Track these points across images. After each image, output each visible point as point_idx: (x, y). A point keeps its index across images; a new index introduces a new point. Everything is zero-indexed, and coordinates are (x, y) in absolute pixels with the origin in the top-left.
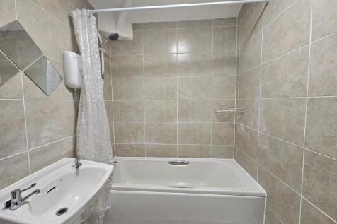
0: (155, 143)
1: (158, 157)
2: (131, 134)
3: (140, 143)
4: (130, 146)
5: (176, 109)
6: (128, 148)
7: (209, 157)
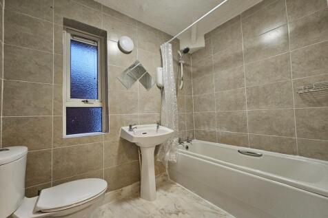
0: (225, 131)
1: (228, 144)
2: (205, 122)
3: (212, 130)
4: (204, 132)
5: (244, 97)
6: (203, 133)
7: (294, 154)
